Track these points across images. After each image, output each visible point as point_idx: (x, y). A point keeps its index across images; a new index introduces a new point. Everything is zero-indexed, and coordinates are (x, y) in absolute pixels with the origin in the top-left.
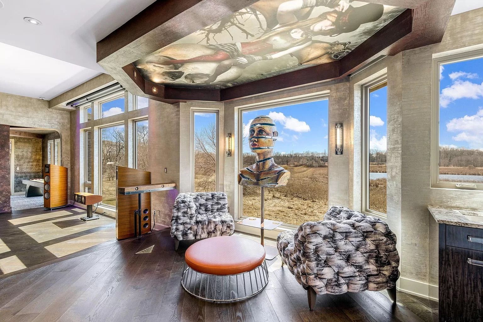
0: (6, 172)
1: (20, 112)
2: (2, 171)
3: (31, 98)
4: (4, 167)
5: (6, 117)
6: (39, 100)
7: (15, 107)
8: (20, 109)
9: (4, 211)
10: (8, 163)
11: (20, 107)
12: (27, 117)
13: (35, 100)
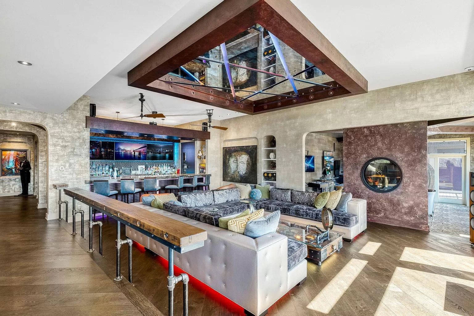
0: (424, 180)
1: (437, 100)
2: (419, 179)
3: (454, 76)
4: (421, 173)
5: (422, 110)
6: (466, 74)
7: (432, 95)
8: (438, 96)
9: (421, 228)
10: (425, 168)
11: (439, 93)
12: (448, 104)
13: (460, 77)
